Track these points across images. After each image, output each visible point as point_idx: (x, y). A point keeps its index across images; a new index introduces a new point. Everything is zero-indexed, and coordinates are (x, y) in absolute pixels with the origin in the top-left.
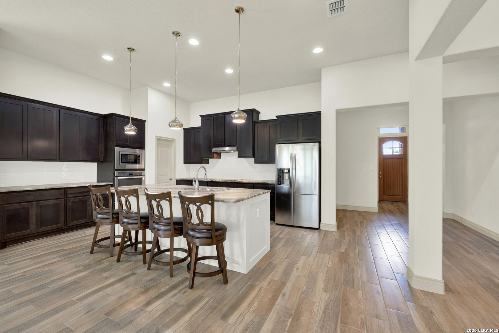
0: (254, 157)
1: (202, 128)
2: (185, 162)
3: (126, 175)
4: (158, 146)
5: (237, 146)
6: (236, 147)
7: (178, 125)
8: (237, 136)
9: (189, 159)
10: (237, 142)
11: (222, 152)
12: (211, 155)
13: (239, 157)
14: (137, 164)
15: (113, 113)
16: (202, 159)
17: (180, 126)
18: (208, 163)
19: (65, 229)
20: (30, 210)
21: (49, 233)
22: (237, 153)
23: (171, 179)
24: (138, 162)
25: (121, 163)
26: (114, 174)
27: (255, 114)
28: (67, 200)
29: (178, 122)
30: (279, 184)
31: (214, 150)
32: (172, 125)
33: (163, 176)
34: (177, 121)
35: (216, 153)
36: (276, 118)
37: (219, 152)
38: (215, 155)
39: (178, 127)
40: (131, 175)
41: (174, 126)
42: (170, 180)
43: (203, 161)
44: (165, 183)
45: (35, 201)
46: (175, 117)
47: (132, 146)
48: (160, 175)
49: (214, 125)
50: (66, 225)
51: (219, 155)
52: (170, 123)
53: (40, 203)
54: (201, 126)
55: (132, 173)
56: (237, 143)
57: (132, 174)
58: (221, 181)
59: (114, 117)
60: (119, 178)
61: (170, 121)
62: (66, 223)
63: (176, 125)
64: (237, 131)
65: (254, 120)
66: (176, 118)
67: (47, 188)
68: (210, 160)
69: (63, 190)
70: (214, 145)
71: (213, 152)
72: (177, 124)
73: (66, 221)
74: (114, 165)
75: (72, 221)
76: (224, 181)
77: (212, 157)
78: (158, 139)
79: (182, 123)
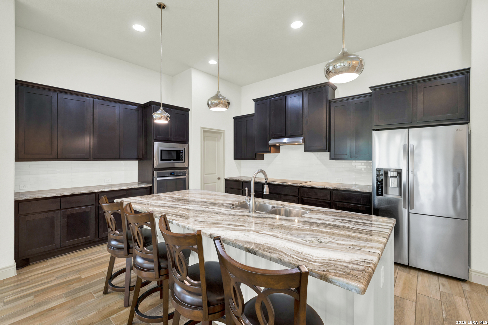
0: (329, 151)
1: (256, 115)
2: (235, 158)
3: (167, 175)
4: (204, 140)
5: (304, 135)
6: (302, 138)
7: (222, 103)
8: (304, 123)
9: (239, 155)
10: (304, 130)
11: (280, 144)
12: (268, 149)
13: (306, 151)
14: (180, 162)
15: (151, 102)
16: (255, 154)
17: (225, 104)
18: (262, 158)
19: (95, 242)
20: (55, 220)
21: (78, 246)
22: (303, 146)
23: (220, 179)
24: (180, 159)
25: (161, 161)
26: (153, 174)
27: (330, 90)
28: (98, 206)
29: (222, 98)
30: (380, 194)
31: (272, 142)
32: (212, 103)
33: (209, 175)
34: (220, 96)
35: (274, 146)
36: (371, 91)
37: (278, 145)
38: (272, 148)
39: (222, 107)
40: (172, 174)
41: (216, 105)
42: (218, 179)
43: (257, 156)
44: (212, 183)
45: (61, 209)
46: (217, 90)
47: (174, 140)
48: (206, 174)
49: (271, 110)
50: (97, 236)
51: (277, 149)
52: (209, 100)
53: (66, 211)
54: (254, 113)
55: (174, 172)
56: (304, 132)
57: (174, 174)
58: (281, 183)
59: (153, 106)
60: (159, 179)
61: (209, 97)
62: (97, 234)
63: (219, 104)
64: (304, 116)
65: (330, 98)
66: (218, 92)
67: (75, 193)
68: (265, 155)
69: (94, 195)
70: (271, 136)
71: (270, 145)
72: (219, 101)
73: (97, 232)
74: (153, 164)
75: (104, 232)
76: (285, 184)
77: (269, 152)
78: (204, 131)
79: (228, 100)
